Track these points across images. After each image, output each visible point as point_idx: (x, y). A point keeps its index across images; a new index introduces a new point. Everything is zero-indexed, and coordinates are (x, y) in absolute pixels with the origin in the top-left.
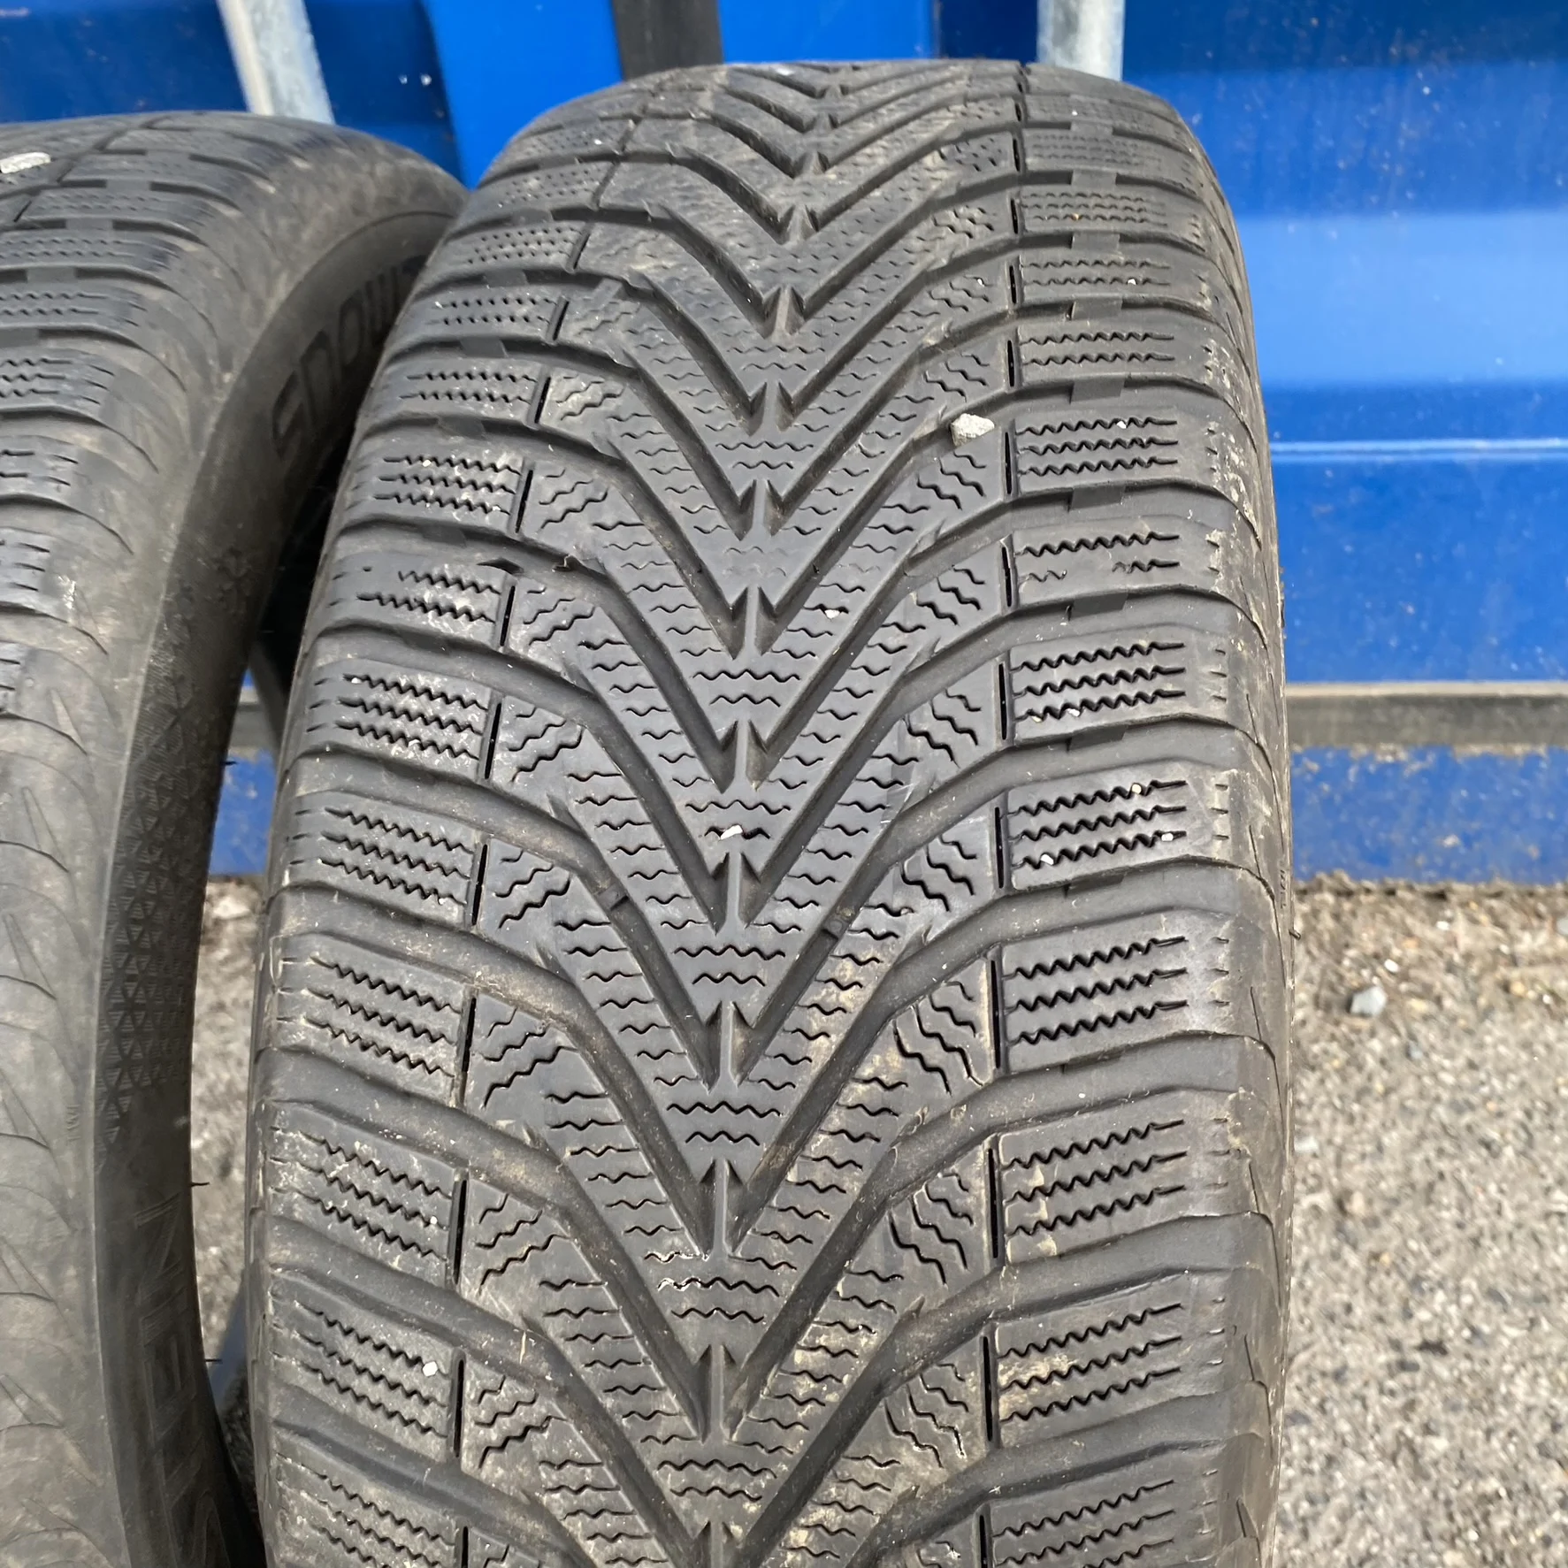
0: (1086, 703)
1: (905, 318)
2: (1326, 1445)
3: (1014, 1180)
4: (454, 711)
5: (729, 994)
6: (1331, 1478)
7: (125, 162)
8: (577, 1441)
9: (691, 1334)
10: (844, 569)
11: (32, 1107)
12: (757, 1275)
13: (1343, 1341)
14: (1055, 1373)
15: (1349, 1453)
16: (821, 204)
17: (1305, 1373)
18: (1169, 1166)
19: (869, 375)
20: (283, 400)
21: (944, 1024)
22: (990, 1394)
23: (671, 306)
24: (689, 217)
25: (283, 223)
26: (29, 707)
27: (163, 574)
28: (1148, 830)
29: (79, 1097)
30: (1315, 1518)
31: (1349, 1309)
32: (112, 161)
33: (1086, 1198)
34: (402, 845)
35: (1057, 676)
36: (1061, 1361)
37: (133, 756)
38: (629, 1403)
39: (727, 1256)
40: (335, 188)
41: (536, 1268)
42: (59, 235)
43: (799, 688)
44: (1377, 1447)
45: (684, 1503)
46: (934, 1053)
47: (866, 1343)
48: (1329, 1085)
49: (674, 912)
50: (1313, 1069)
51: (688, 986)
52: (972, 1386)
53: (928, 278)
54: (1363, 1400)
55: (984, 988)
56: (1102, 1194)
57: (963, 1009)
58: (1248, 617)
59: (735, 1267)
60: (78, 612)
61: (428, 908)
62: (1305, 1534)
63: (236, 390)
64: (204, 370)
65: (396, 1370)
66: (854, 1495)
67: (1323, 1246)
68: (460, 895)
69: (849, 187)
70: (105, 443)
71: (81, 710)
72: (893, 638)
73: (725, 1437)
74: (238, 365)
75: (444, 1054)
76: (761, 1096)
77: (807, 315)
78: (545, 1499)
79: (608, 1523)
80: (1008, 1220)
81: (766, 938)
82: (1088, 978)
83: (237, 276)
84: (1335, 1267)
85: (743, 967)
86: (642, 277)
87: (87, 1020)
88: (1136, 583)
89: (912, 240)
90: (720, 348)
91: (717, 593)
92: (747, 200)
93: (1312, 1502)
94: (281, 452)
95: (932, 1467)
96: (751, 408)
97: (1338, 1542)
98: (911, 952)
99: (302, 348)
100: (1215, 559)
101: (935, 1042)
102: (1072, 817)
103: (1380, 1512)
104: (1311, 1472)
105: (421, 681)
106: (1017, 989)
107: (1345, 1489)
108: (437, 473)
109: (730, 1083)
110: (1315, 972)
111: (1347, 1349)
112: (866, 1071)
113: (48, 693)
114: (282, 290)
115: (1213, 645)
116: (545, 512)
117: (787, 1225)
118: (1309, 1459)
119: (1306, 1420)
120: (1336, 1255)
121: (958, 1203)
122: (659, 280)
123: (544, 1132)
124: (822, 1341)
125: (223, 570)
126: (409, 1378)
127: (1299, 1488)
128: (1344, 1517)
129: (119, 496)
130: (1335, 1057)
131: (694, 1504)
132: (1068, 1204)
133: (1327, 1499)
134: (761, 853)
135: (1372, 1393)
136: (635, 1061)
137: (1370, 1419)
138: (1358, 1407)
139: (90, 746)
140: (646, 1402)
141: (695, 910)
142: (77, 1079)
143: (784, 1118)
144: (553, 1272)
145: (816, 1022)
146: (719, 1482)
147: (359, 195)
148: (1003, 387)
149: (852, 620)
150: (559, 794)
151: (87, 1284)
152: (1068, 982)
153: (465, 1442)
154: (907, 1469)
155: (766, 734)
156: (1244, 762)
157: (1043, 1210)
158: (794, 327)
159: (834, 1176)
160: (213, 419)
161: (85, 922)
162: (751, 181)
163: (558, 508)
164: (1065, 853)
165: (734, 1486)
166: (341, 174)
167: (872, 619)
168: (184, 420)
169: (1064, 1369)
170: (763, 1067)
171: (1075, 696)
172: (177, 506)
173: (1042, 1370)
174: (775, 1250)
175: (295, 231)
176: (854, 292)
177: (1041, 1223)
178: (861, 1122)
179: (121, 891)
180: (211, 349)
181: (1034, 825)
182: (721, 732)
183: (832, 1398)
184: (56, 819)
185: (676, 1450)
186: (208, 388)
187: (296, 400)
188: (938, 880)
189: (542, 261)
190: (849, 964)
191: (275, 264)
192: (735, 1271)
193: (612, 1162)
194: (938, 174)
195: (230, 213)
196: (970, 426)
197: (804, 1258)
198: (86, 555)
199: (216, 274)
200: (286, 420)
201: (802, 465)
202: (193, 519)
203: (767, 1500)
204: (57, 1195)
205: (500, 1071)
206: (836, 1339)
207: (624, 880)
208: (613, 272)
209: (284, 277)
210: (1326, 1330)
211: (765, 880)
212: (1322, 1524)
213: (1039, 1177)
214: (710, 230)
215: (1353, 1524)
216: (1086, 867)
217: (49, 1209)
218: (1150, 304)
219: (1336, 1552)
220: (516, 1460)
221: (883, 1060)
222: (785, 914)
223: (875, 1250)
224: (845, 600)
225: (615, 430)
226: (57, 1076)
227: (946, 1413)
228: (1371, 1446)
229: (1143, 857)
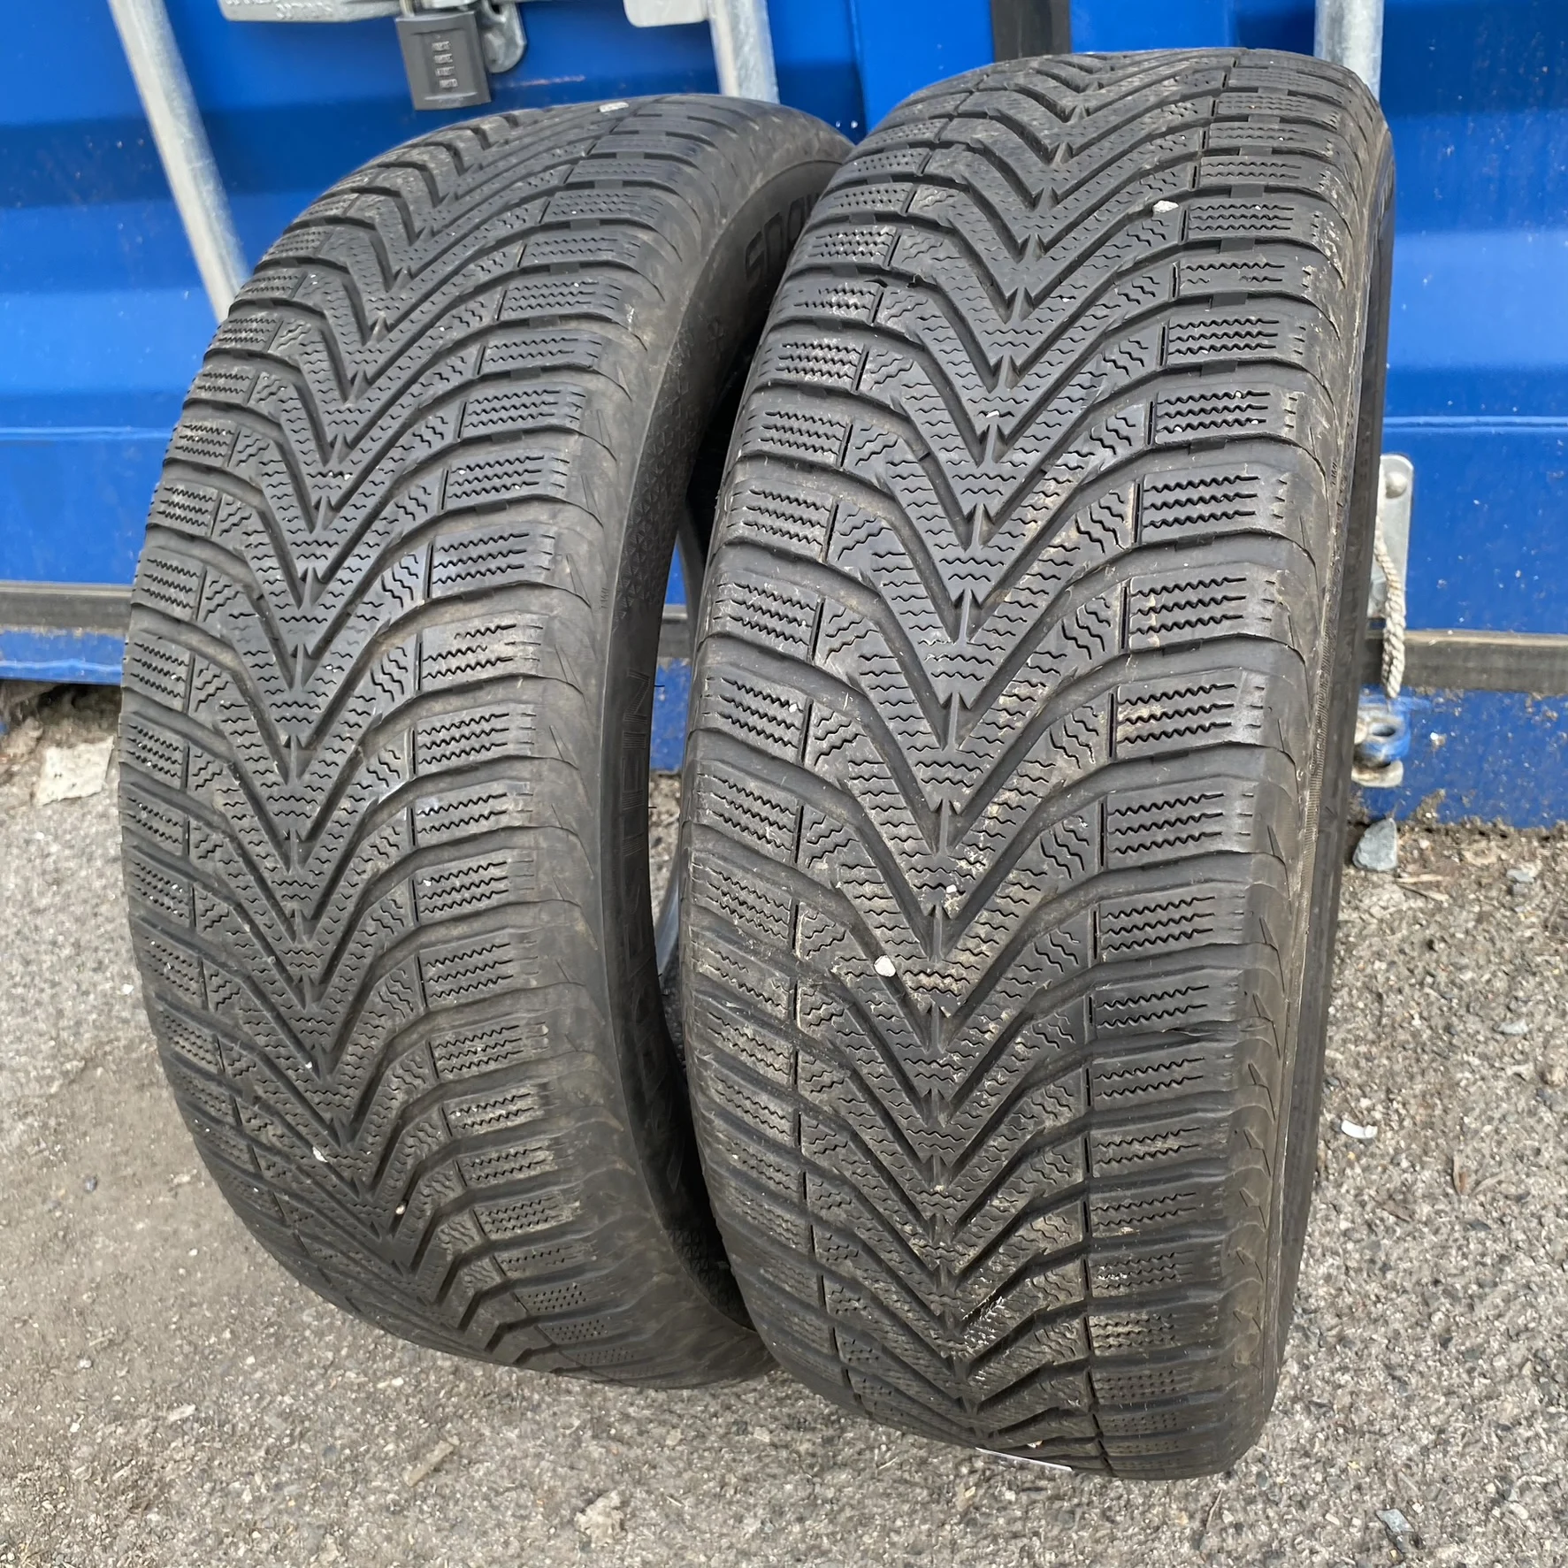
0: (1212, 347)
1: (1134, 155)
2: (1501, 1247)
3: (1136, 603)
4: (843, 355)
5: (981, 500)
6: (1502, 1271)
7: (673, 107)
8: (870, 750)
9: (941, 688)
10: (1077, 277)
11: (585, 580)
12: (982, 653)
13: (1528, 1175)
14: (1152, 716)
15: (1521, 1255)
16: (1093, 104)
17: (1489, 1195)
18: (1234, 603)
19: (1108, 182)
20: (753, 245)
21: (1105, 516)
22: (1113, 723)
23: (994, 154)
24: (1011, 113)
25: (762, 147)
26: (604, 367)
27: (680, 317)
28: (1243, 417)
29: (609, 583)
30: (1482, 1298)
31: (1538, 1152)
32: (664, 107)
33: (1180, 616)
34: (805, 426)
35: (1196, 332)
36: (1157, 709)
37: (656, 409)
38: (903, 726)
39: (963, 645)
40: (794, 136)
41: (858, 647)
42: (636, 137)
43: (1042, 338)
44: (1547, 1253)
45: (928, 788)
46: (1097, 531)
47: (1041, 692)
48: (1547, 988)
49: (954, 456)
50: (1534, 974)
51: (958, 496)
52: (1102, 721)
53: (1150, 138)
54: (1540, 1218)
55: (1131, 496)
56: (1190, 614)
57: (1117, 508)
58: (1328, 318)
59: (970, 648)
60: (634, 325)
61: (818, 457)
62: (1471, 1307)
63: (727, 229)
64: (712, 215)
65: (774, 710)
66: (1027, 784)
67: (1522, 1105)
68: (835, 449)
69: (1113, 96)
70: (655, 240)
71: (631, 376)
72: (1101, 312)
73: (954, 749)
74: (730, 216)
75: (819, 533)
76: (994, 555)
77: (1072, 156)
78: (850, 783)
79: (884, 799)
80: (1132, 625)
81: (1006, 469)
82: (1194, 494)
83: (734, 169)
84: (1532, 1121)
85: (991, 485)
86: (979, 141)
87: (618, 544)
88: (1254, 287)
89: (1146, 119)
90: (1019, 172)
91: (1001, 294)
92: (1051, 106)
93: (1480, 1286)
94: (749, 273)
95: (1074, 768)
96: (1033, 202)
97: (1499, 1316)
98: (1091, 478)
99: (767, 218)
100: (1307, 281)
101: (1099, 526)
102: (1196, 407)
103: (1542, 1299)
104: (1484, 1265)
105: (826, 341)
106: (1149, 499)
107: (1513, 1281)
108: (845, 239)
109: (977, 549)
110: (1548, 903)
111: (1531, 1181)
112: (1057, 541)
113: (615, 364)
114: (759, 182)
115: (1298, 324)
116: (906, 253)
117: (1002, 625)
118: (1483, 1255)
119: (1486, 1227)
120: (1532, 1113)
121: (1103, 615)
122: (988, 142)
123: (869, 573)
124: (1016, 691)
125: (711, 327)
126: (781, 714)
127: (1471, 1274)
128: (1508, 1300)
129: (660, 269)
130: (1556, 967)
131: (934, 788)
132: (1169, 618)
133: (1495, 1285)
134: (1008, 426)
135: (1549, 1216)
136: (924, 536)
137: (1544, 1233)
138: (1534, 1223)
139: (634, 397)
140: (913, 726)
141: (966, 455)
142: (609, 574)
143: (1006, 567)
144: (867, 651)
145: (1030, 514)
146: (949, 775)
147: (809, 143)
148: (1187, 187)
149: (1077, 303)
150: (896, 395)
151: (600, 694)
152: (1182, 495)
153: (808, 749)
154: (1060, 769)
155: (1019, 363)
156: (1312, 391)
157: (1153, 620)
158: (1065, 160)
159: (1032, 598)
160: (714, 242)
161: (622, 490)
162: (1052, 96)
163: (914, 251)
164: (1189, 425)
165: (958, 777)
166: (797, 130)
167: (1090, 302)
168: (698, 238)
169: (1158, 713)
170: (997, 539)
171: (1207, 343)
172: (691, 282)
173: (1145, 712)
174: (993, 639)
175: (769, 154)
176: (1106, 143)
177: (1151, 628)
178: (1049, 570)
179: (641, 483)
180: (716, 204)
181: (1172, 409)
182: (992, 362)
183: (1019, 725)
184: (615, 433)
185: (927, 755)
186: (712, 224)
187: (760, 248)
188: (1110, 438)
189: (920, 137)
190: (1053, 483)
191: (755, 167)
192: (969, 651)
193: (905, 591)
194: (1170, 87)
195: (734, 135)
196: (1163, 207)
197: (1010, 644)
198: (640, 296)
199: (722, 163)
200: (753, 259)
201: (1059, 227)
202: (699, 292)
203: (976, 787)
204: (591, 634)
205: (849, 541)
206: (1023, 690)
207: (928, 440)
208: (961, 139)
209: (760, 175)
210: (1514, 1165)
211: (1007, 440)
212: (1487, 1302)
213: (1152, 601)
214: (1023, 118)
215: (1516, 1306)
216: (1202, 434)
217: (587, 641)
218: (1290, 152)
219: (1497, 1323)
220: (835, 759)
221: (1067, 535)
222: (1018, 457)
223: (1051, 641)
224: (1075, 293)
225: (951, 214)
226: (599, 569)
227: (1084, 736)
228: (1542, 1252)
229: (1237, 431)
